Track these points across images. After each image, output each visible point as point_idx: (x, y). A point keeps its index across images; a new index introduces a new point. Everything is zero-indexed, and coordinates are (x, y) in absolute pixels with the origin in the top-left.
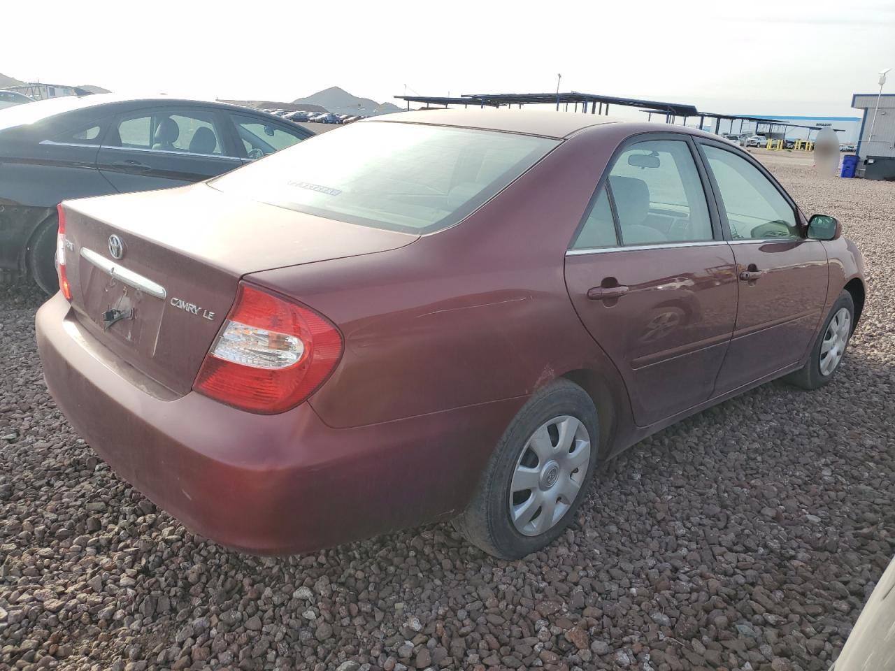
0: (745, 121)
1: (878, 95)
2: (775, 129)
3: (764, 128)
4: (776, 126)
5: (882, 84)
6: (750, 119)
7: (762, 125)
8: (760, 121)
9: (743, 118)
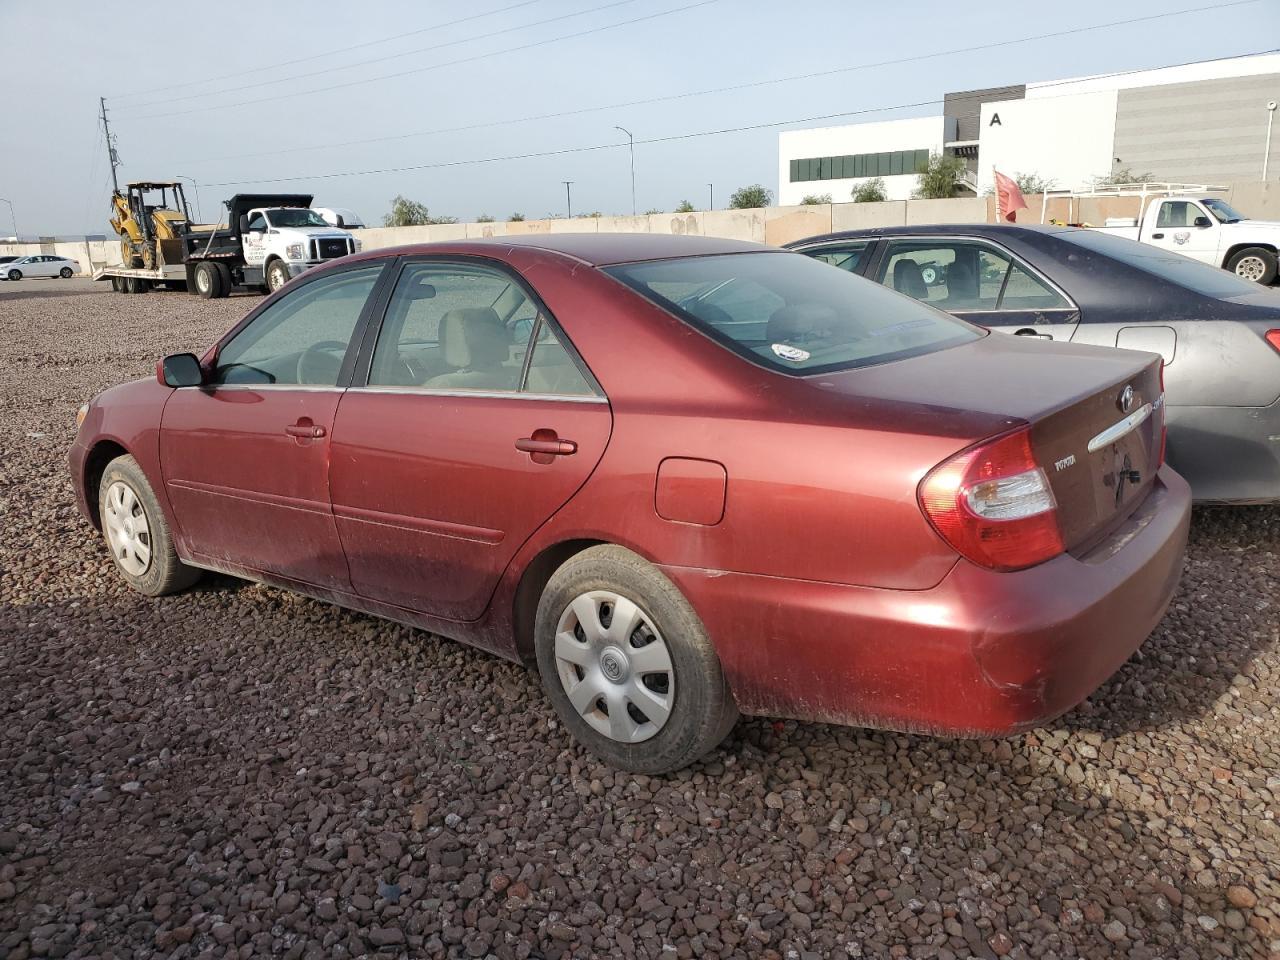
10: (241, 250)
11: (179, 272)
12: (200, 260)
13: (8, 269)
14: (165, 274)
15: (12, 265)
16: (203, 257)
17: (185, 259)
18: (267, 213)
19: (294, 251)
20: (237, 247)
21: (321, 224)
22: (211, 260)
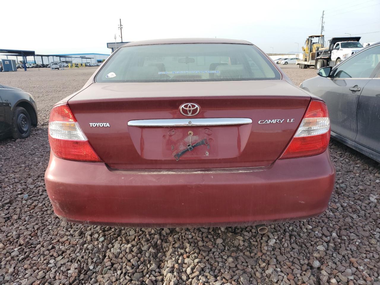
0: (54, 57)
1: (115, 43)
2: (68, 59)
3: (63, 59)
4: (68, 58)
5: (115, 39)
6: (57, 56)
7: (62, 58)
8: (60, 56)
9: (53, 56)
10: (331, 56)
11: (313, 62)
12: (319, 59)
13: (285, 62)
14: (310, 63)
15: (286, 61)
16: (320, 58)
17: (315, 59)
18: (341, 43)
19: (345, 56)
20: (330, 55)
21: (361, 47)
22: (322, 59)
